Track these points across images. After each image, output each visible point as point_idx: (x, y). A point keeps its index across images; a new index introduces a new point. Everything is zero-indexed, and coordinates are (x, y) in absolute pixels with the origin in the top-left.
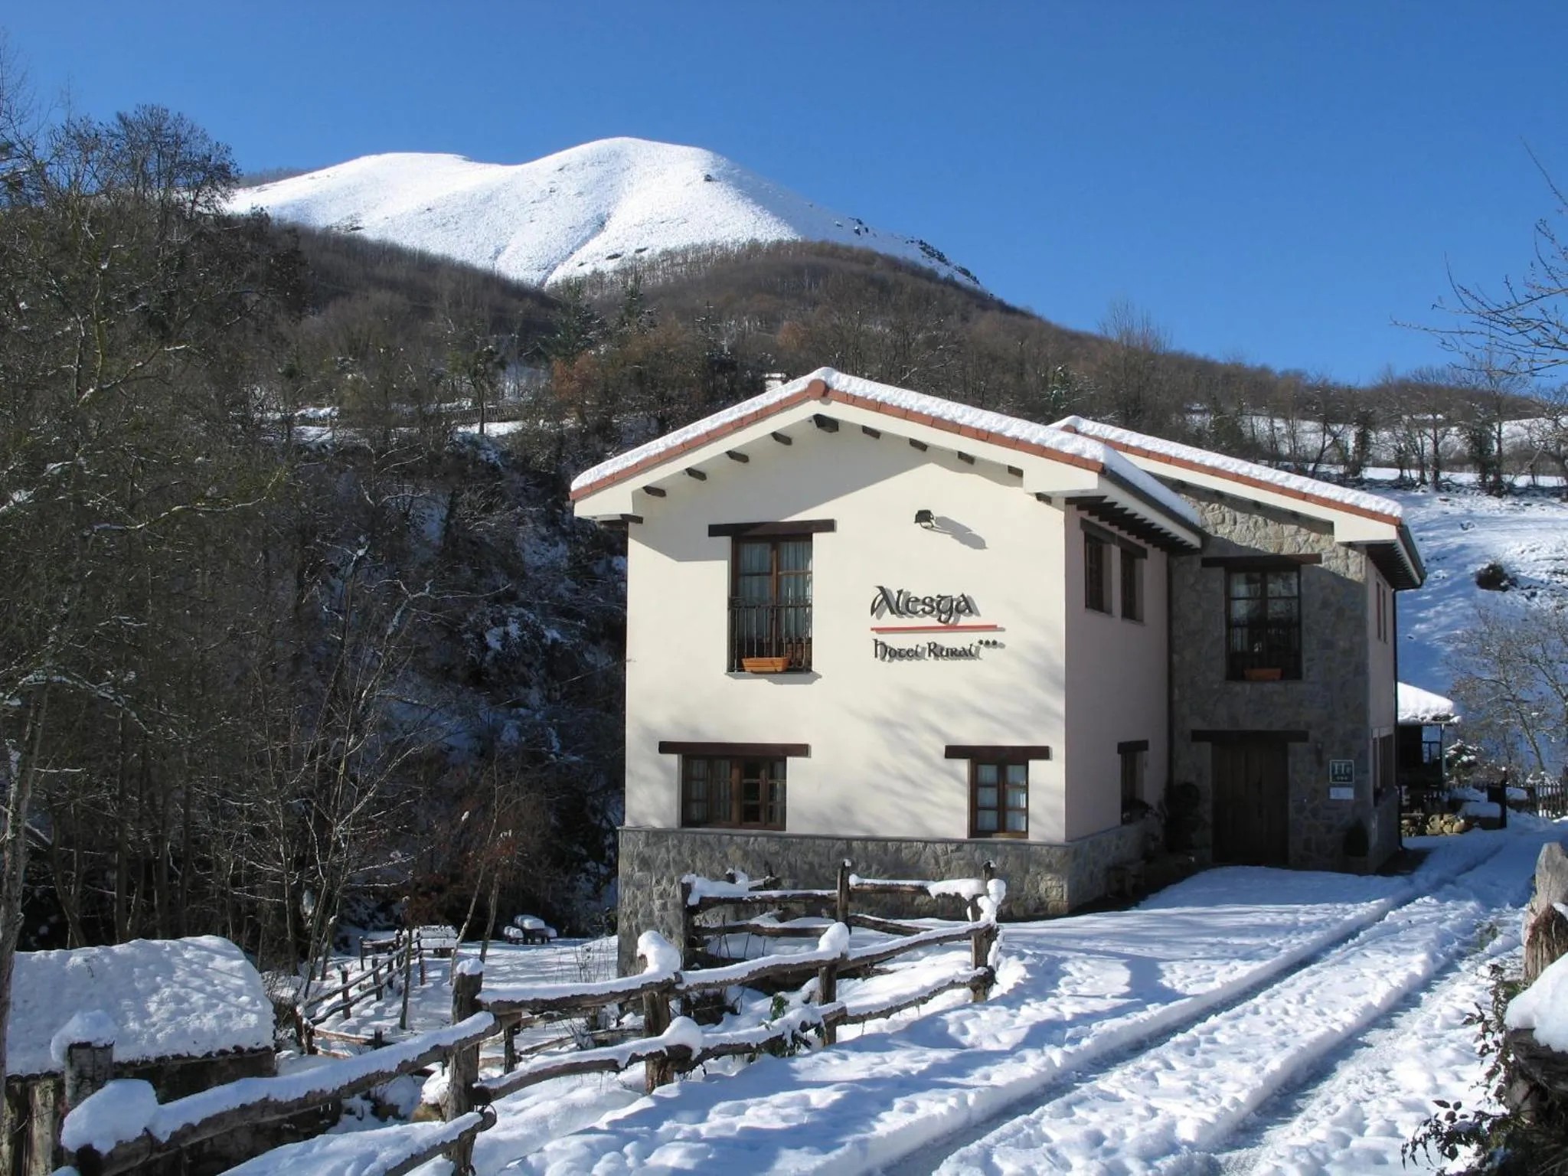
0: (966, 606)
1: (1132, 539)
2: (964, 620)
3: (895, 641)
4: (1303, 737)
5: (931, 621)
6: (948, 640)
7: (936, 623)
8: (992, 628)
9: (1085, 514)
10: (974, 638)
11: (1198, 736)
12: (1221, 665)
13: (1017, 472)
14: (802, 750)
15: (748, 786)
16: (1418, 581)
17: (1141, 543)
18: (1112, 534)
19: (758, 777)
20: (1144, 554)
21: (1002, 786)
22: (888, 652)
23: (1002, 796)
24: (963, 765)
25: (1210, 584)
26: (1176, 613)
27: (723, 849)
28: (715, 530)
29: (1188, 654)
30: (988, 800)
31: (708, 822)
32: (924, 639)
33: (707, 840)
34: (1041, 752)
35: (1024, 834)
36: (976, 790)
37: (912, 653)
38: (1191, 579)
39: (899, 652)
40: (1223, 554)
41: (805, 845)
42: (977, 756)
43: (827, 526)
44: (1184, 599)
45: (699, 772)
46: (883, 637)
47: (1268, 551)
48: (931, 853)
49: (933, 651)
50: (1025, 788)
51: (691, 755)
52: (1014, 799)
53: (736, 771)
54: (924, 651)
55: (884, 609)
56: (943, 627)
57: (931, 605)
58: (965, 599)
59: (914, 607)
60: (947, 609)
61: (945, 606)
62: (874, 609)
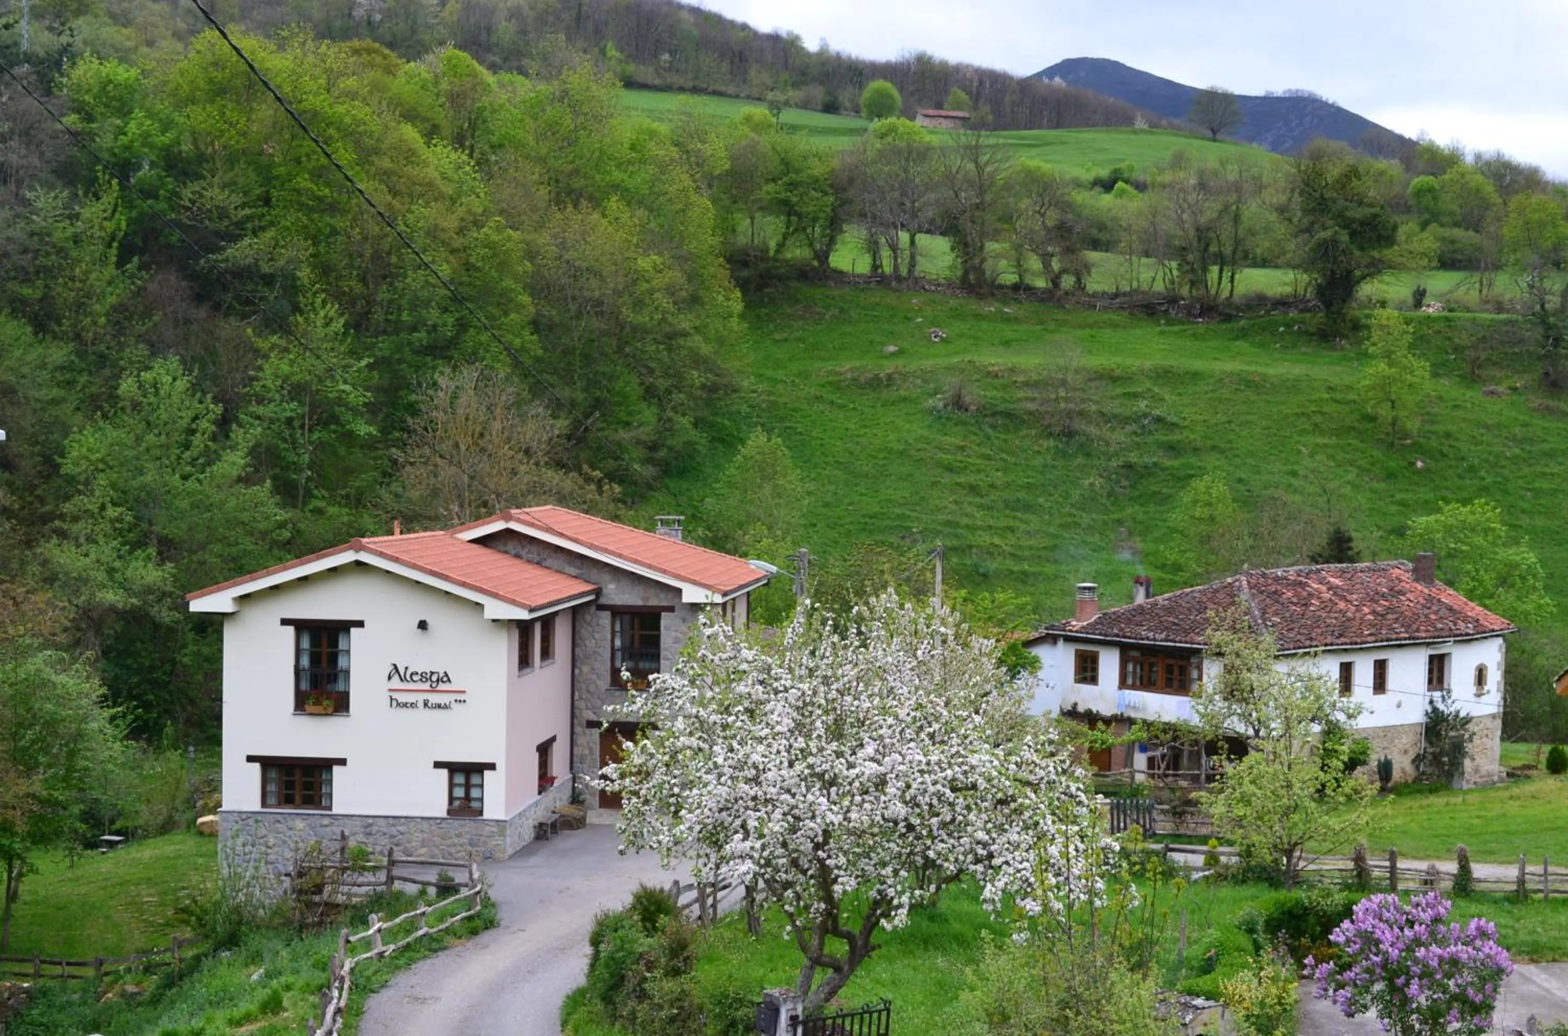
0: (446, 678)
2: (442, 687)
3: (402, 698)
5: (426, 686)
6: (434, 698)
7: (429, 688)
8: (463, 692)
10: (452, 697)
11: (590, 725)
12: (606, 677)
13: (479, 603)
14: (342, 762)
15: (305, 784)
17: (555, 619)
19: (312, 778)
20: (556, 626)
21: (468, 786)
22: (398, 704)
23: (467, 792)
24: (444, 773)
25: (601, 622)
26: (578, 641)
27: (290, 823)
28: (285, 622)
29: (585, 669)
30: (459, 792)
31: (279, 805)
32: (420, 698)
33: (279, 817)
34: (492, 767)
35: (481, 813)
36: (452, 786)
37: (413, 705)
38: (588, 618)
39: (405, 705)
40: (610, 602)
41: (346, 821)
42: (453, 768)
43: (360, 624)
44: (584, 632)
45: (273, 774)
46: (395, 695)
47: (640, 603)
48: (425, 825)
49: (426, 705)
50: (481, 786)
51: (268, 763)
52: (475, 793)
53: (298, 774)
54: (421, 704)
55: (396, 678)
56: (433, 690)
57: (425, 677)
58: (446, 675)
59: (415, 678)
60: (434, 680)
61: (434, 678)
62: (390, 678)
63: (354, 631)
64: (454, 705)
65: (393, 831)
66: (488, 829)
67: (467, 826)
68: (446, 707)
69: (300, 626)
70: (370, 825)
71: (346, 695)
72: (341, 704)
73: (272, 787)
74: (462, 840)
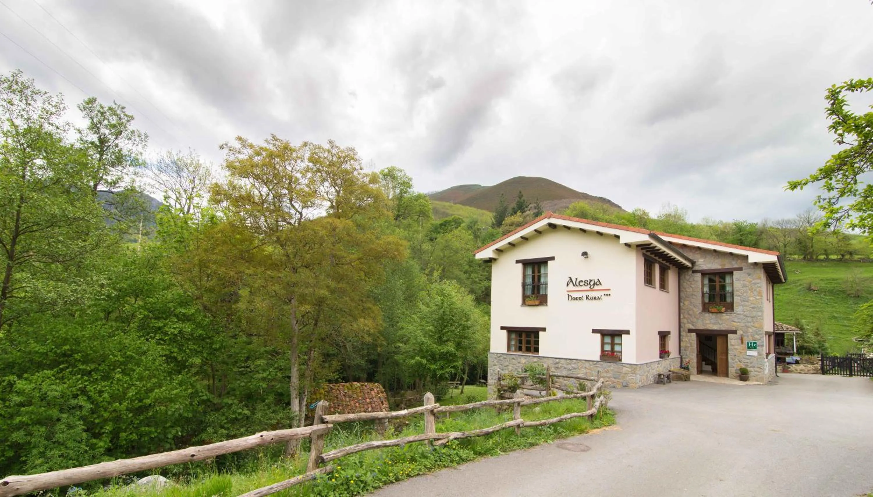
0: (599, 283)
1: (664, 262)
2: (596, 287)
3: (574, 295)
4: (734, 332)
5: (588, 288)
6: (592, 294)
7: (589, 289)
8: (609, 290)
9: (644, 251)
10: (602, 293)
11: (690, 331)
12: (700, 307)
13: (617, 237)
14: (544, 329)
15: (527, 340)
16: (784, 281)
17: (668, 264)
18: (656, 260)
19: (530, 338)
20: (669, 268)
21: (613, 344)
22: (572, 298)
23: (613, 348)
24: (598, 336)
25: (696, 279)
26: (682, 289)
27: (519, 360)
28: (518, 262)
29: (686, 303)
30: (608, 348)
31: (515, 351)
32: (584, 294)
33: (514, 357)
34: (627, 332)
35: (620, 360)
36: (603, 344)
37: (580, 299)
38: (688, 277)
39: (576, 299)
40: (701, 269)
41: (545, 360)
42: (604, 333)
43: (553, 259)
44: (685, 284)
45: (513, 336)
46: (570, 294)
47: (720, 267)
48: (587, 365)
49: (587, 298)
50: (621, 344)
51: (510, 330)
52: (617, 348)
53: (524, 336)
54: (585, 298)
55: (571, 284)
56: (591, 290)
57: (587, 283)
58: (599, 281)
59: (581, 284)
60: (593, 284)
61: (592, 283)
62: (568, 285)
63: (550, 263)
64: (603, 297)
65: (569, 367)
66: (625, 369)
67: (611, 366)
68: (599, 299)
69: (526, 263)
70: (557, 363)
71: (546, 296)
72: (543, 300)
73: (513, 343)
74: (609, 375)
